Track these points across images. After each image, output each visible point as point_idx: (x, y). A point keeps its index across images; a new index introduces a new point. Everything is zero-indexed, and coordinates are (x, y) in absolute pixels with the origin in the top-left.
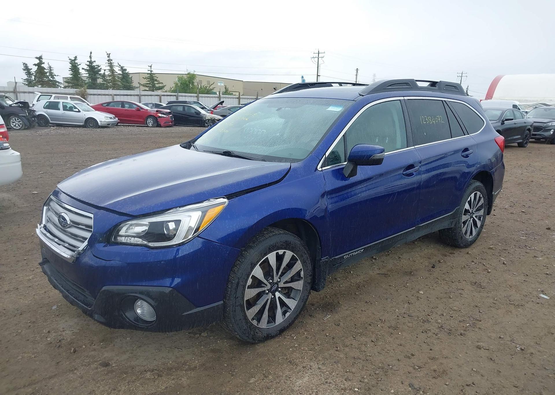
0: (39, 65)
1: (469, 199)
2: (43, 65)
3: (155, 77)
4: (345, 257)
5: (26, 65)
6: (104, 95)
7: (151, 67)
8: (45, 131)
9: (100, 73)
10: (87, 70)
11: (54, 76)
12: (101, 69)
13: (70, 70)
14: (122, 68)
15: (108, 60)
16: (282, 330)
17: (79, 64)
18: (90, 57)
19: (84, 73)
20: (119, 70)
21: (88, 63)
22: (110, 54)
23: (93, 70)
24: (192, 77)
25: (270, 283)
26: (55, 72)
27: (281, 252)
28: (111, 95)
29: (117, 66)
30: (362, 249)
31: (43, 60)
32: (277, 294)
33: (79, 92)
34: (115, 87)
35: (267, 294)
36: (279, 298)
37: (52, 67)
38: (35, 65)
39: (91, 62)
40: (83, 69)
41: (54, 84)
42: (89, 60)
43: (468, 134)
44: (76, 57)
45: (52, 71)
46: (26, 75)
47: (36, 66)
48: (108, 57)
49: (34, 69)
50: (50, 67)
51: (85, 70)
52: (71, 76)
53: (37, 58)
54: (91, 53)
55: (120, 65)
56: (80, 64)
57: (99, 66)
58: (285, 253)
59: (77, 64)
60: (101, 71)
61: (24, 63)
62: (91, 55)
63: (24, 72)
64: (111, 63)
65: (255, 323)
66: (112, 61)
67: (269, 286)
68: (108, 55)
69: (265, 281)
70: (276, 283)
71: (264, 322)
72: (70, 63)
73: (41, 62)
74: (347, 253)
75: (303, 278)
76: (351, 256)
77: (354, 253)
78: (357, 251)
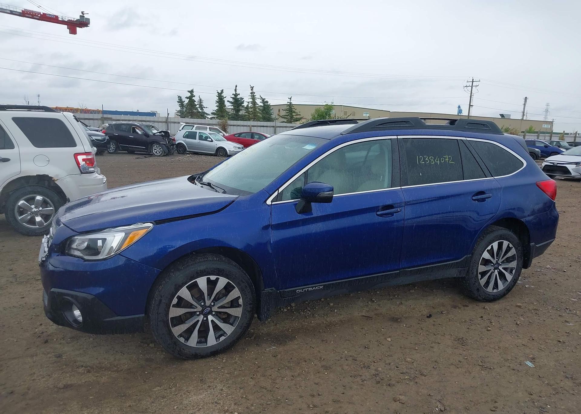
0: (191, 98)
1: (489, 248)
2: (193, 98)
3: (293, 108)
4: (298, 291)
5: (181, 97)
6: (243, 126)
7: (291, 99)
8: (181, 158)
9: (243, 105)
10: (232, 102)
11: (204, 108)
12: (244, 101)
13: (217, 102)
14: (263, 100)
15: (251, 93)
16: (215, 353)
17: (224, 97)
18: (236, 90)
19: (228, 106)
20: (260, 102)
21: (233, 96)
23: (237, 102)
24: (329, 108)
25: (202, 306)
26: (204, 104)
27: (213, 278)
28: (249, 126)
29: (259, 98)
30: (321, 286)
31: (194, 94)
32: (210, 318)
33: (221, 123)
34: (256, 118)
35: (198, 315)
36: (212, 321)
37: (202, 99)
38: (187, 98)
39: (236, 95)
40: (228, 101)
41: (202, 115)
42: (235, 93)
43: (493, 177)
44: (222, 91)
45: (202, 104)
46: (180, 107)
47: (187, 99)
48: (251, 90)
49: (187, 101)
50: (201, 100)
51: (230, 102)
52: (217, 108)
53: (189, 91)
54: (236, 86)
55: (261, 97)
56: (225, 97)
57: (242, 99)
58: (217, 279)
59: (223, 96)
60: (244, 103)
61: (179, 96)
62: (236, 88)
63: (179, 104)
64: (254, 96)
65: (182, 340)
66: (255, 94)
67: (200, 308)
68: (252, 88)
69: (194, 303)
70: (209, 307)
71: (193, 341)
72: (217, 96)
73: (192, 96)
74: (301, 288)
75: (242, 306)
76: (306, 291)
77: (310, 289)
78: (315, 287)
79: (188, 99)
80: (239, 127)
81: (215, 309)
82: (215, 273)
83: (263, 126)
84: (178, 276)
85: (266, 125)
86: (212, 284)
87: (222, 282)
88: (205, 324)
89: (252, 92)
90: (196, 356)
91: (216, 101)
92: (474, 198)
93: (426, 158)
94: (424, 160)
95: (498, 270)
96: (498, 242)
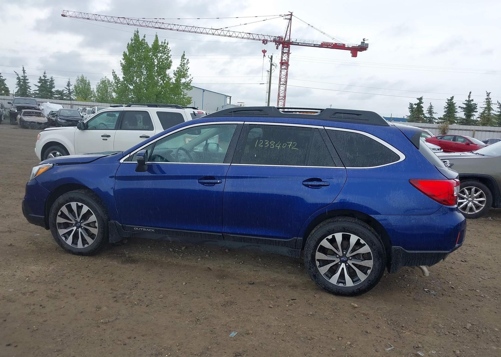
0: (419, 105)
2: (421, 105)
4: (135, 229)
5: (412, 104)
10: (463, 108)
11: (433, 114)
12: (477, 107)
13: (445, 108)
15: (487, 99)
18: (469, 97)
20: (497, 108)
21: (466, 102)
22: (490, 93)
23: (470, 107)
26: (434, 110)
27: (79, 204)
28: (472, 130)
29: (495, 104)
30: (153, 229)
31: (422, 101)
32: (80, 230)
33: (442, 127)
36: (81, 232)
37: (433, 106)
39: (470, 101)
40: (459, 107)
41: (431, 120)
42: (468, 99)
43: (345, 167)
44: (453, 97)
45: (432, 110)
46: (410, 112)
48: (487, 96)
50: (431, 106)
51: (462, 108)
52: (445, 113)
53: (418, 99)
54: (470, 93)
55: (499, 103)
56: (456, 103)
57: (476, 105)
58: (82, 206)
59: (453, 102)
60: (477, 109)
61: (410, 103)
62: (470, 95)
63: (409, 110)
64: (489, 101)
65: (64, 238)
66: (490, 99)
67: (74, 222)
68: (488, 94)
70: (79, 222)
71: (70, 241)
72: (446, 102)
73: (421, 102)
74: (137, 226)
75: (98, 228)
76: (142, 230)
77: (144, 229)
78: (148, 229)
79: (417, 106)
80: (461, 131)
81: (82, 225)
82: (80, 201)
83: (490, 131)
85: (493, 130)
86: (79, 208)
87: (85, 208)
88: (77, 232)
89: (487, 98)
91: (445, 107)
93: (266, 143)
94: (264, 144)
95: (347, 265)
96: (342, 234)
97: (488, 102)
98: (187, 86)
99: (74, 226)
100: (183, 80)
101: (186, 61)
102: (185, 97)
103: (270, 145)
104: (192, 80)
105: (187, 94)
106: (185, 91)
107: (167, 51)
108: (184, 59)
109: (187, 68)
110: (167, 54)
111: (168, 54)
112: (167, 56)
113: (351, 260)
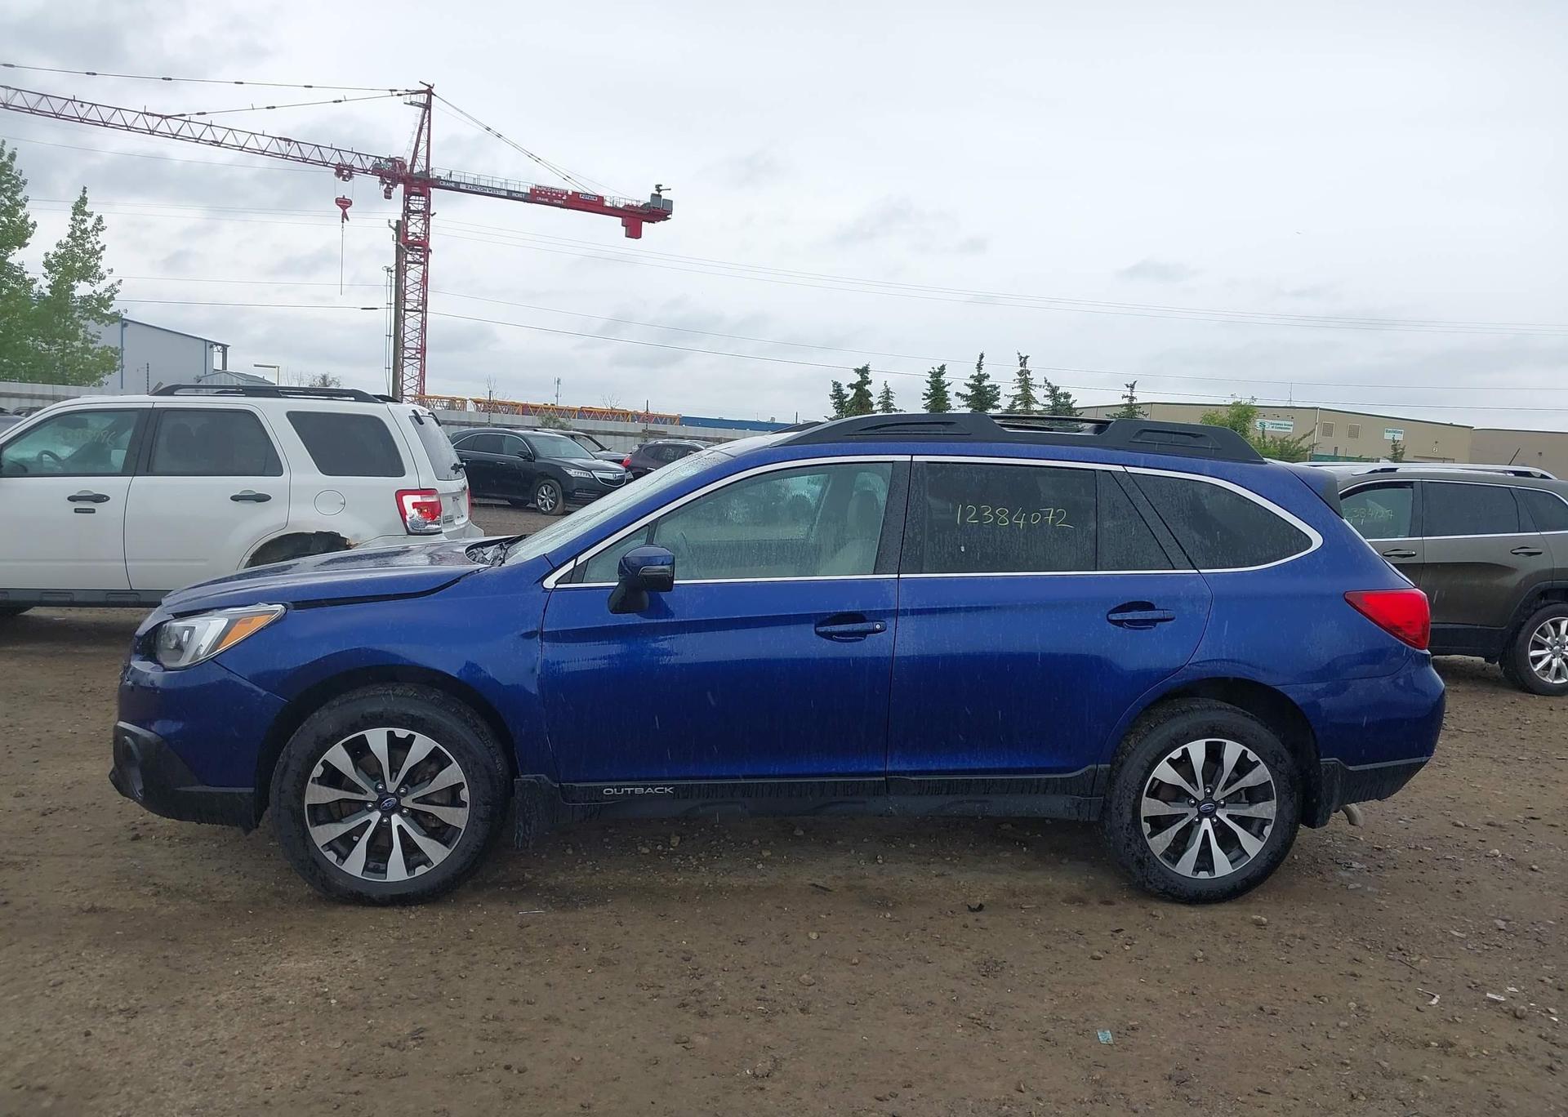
0: (860, 388)
1: (1176, 754)
2: (867, 387)
3: (1139, 413)
4: (607, 792)
5: (839, 385)
7: (1132, 387)
9: (996, 403)
10: (966, 396)
12: (999, 393)
13: (926, 397)
14: (1054, 390)
15: (1020, 374)
17: (946, 383)
18: (979, 367)
20: (1045, 396)
21: (972, 382)
22: (1027, 357)
23: (982, 395)
24: (1243, 413)
25: (377, 791)
27: (401, 733)
29: (1040, 386)
30: (668, 787)
31: (869, 376)
32: (396, 820)
37: (891, 390)
38: (851, 386)
39: (981, 378)
40: (958, 394)
42: (976, 374)
43: (1195, 569)
44: (943, 367)
45: (891, 401)
46: (836, 408)
47: (852, 389)
48: (1021, 366)
49: (852, 393)
50: (888, 392)
51: (963, 396)
53: (857, 371)
54: (982, 356)
55: (1049, 384)
56: (949, 384)
57: (996, 388)
58: (412, 737)
59: (943, 382)
60: (999, 399)
61: (835, 383)
62: (980, 362)
63: (833, 402)
64: (1026, 380)
65: (331, 856)
66: (1029, 374)
67: (373, 796)
68: (1023, 361)
69: (360, 782)
70: (393, 795)
71: (355, 863)
72: (928, 382)
73: (865, 381)
74: (615, 784)
75: (468, 805)
76: (629, 792)
77: (639, 791)
78: (651, 786)
79: (855, 390)
81: (407, 802)
82: (405, 723)
84: (324, 719)
86: (398, 747)
87: (422, 746)
88: (383, 829)
89: (1022, 371)
90: (359, 897)
91: (925, 394)
92: (1114, 617)
93: (984, 512)
94: (979, 516)
95: (1215, 820)
96: (1206, 743)
97: (1025, 382)
98: (97, 307)
99: (371, 810)
100: (82, 289)
101: (90, 223)
102: (91, 346)
103: (997, 517)
104: (118, 287)
105: (99, 337)
106: (92, 326)
107: (8, 182)
108: (84, 213)
109: (98, 247)
110: (9, 194)
111: (15, 193)
112: (9, 199)
113: (1223, 806)
